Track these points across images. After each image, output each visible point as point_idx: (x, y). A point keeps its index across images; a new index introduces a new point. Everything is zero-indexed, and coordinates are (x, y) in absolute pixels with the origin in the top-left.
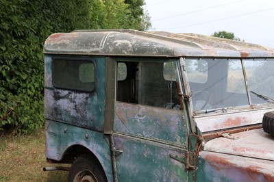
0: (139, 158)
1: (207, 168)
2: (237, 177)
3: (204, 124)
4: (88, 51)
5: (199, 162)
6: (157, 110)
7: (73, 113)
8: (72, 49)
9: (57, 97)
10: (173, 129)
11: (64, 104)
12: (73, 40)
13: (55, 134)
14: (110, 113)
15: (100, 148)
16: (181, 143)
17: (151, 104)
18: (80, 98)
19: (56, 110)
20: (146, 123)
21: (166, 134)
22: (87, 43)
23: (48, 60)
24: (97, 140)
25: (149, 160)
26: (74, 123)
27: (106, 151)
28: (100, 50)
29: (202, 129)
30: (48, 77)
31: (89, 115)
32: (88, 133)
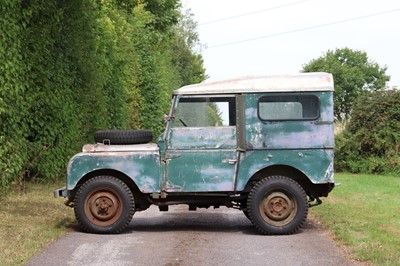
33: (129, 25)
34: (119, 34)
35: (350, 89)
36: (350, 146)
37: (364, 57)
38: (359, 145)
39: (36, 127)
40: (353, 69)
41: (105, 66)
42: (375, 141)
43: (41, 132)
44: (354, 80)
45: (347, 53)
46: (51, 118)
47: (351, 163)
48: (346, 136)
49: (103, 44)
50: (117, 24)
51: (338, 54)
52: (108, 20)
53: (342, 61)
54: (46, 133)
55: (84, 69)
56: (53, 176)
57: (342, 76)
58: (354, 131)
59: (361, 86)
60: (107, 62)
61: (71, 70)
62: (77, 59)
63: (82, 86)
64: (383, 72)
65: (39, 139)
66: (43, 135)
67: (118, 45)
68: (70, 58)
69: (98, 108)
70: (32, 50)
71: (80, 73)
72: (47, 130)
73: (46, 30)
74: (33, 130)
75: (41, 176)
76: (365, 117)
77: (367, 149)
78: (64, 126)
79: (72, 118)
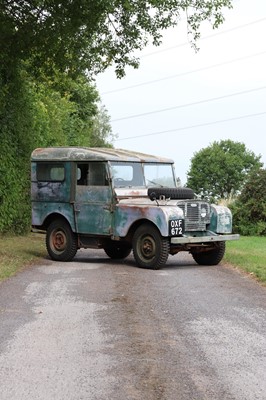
0: (89, 213)
1: (119, 210)
2: (130, 211)
3: (119, 192)
4: (61, 159)
5: (116, 208)
6: (98, 187)
7: (51, 195)
8: (50, 158)
9: (40, 187)
10: (105, 195)
11: (45, 190)
12: (51, 153)
13: (37, 210)
14: (73, 191)
15: (67, 212)
16: (108, 201)
17: (95, 184)
18: (55, 185)
19: (39, 194)
20: (92, 194)
21: (102, 199)
22: (60, 154)
23: (34, 164)
24: (66, 208)
25: (94, 213)
26: (52, 200)
27: (71, 213)
28: (68, 158)
29: (118, 194)
30: (34, 175)
31: (61, 194)
32: (60, 205)
34: (51, 117)
35: (231, 173)
36: (241, 213)
37: (242, 148)
38: (249, 212)
40: (235, 157)
41: (40, 142)
42: (262, 209)
44: (235, 166)
45: (229, 144)
47: (242, 227)
48: (238, 205)
49: (38, 123)
50: (50, 108)
51: (223, 144)
52: (42, 104)
53: (225, 150)
55: (24, 142)
57: (226, 162)
58: (244, 201)
59: (240, 170)
62: (18, 133)
63: (23, 156)
64: (257, 159)
67: (50, 126)
68: (13, 132)
71: (20, 145)
76: (254, 189)
77: (256, 216)
78: (7, 188)
79: (15, 181)
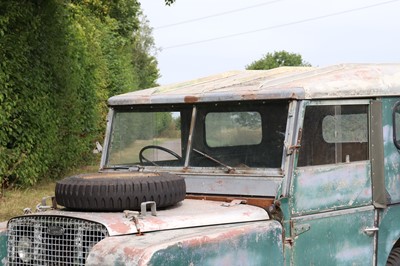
33: (98, 31)
34: (89, 40)
37: (299, 59)
39: (15, 135)
41: (78, 71)
43: (20, 139)
46: (29, 125)
49: (76, 50)
50: (88, 31)
51: (276, 57)
52: (79, 26)
53: (280, 62)
54: (24, 139)
55: (60, 75)
56: (31, 182)
60: (79, 66)
61: (47, 76)
62: (52, 66)
63: (58, 91)
65: (17, 146)
66: (21, 142)
67: (88, 51)
68: (47, 64)
69: (72, 113)
70: (10, 57)
71: (56, 79)
72: (26, 137)
73: (23, 37)
74: (11, 137)
75: (19, 182)
78: (42, 131)
79: (50, 123)
